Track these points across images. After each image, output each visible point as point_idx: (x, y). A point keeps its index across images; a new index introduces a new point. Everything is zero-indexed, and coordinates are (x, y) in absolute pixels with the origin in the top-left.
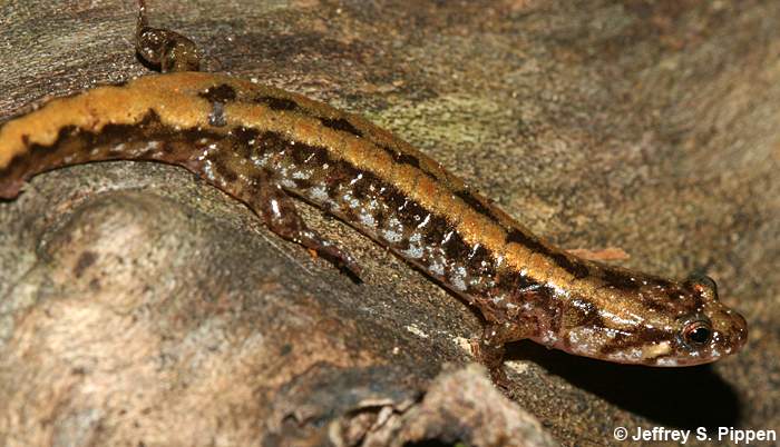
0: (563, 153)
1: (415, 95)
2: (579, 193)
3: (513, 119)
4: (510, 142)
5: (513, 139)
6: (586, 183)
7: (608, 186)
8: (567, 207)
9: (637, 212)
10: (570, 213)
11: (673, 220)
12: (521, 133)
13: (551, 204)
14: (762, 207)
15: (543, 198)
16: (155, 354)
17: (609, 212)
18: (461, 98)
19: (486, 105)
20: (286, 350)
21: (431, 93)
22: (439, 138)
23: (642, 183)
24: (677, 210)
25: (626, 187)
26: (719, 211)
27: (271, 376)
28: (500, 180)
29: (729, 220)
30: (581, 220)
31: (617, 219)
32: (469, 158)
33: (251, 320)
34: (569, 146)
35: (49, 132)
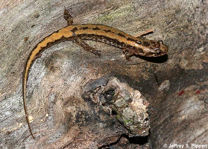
0: (143, 11)
1: (115, 9)
2: (146, 17)
3: (133, 8)
4: (133, 12)
5: (133, 11)
6: (147, 15)
7: (151, 14)
8: (143, 21)
9: (157, 17)
10: (144, 21)
11: (164, 16)
12: (135, 10)
13: (141, 21)
14: (181, 8)
15: (139, 21)
16: (63, 83)
17: (152, 19)
18: (124, 7)
19: (128, 6)
20: (85, 78)
21: (118, 7)
22: (119, 16)
23: (158, 11)
24: (164, 14)
25: (155, 13)
26: (173, 11)
27: (82, 84)
28: (131, 20)
29: (175, 13)
30: (146, 22)
31: (153, 19)
32: (125, 18)
33: (79, 74)
34: (144, 9)
35: (45, 45)
